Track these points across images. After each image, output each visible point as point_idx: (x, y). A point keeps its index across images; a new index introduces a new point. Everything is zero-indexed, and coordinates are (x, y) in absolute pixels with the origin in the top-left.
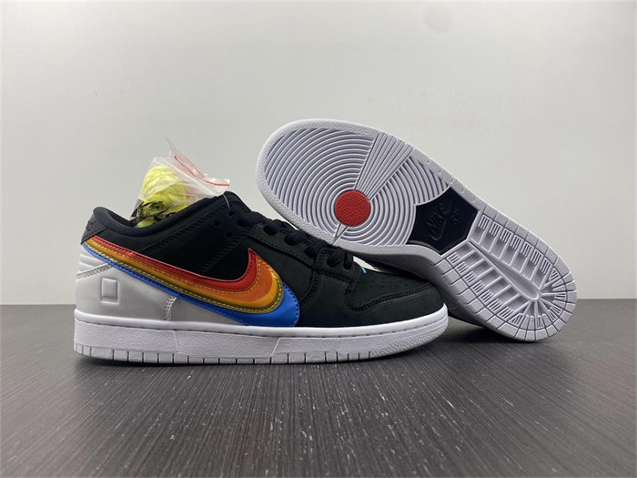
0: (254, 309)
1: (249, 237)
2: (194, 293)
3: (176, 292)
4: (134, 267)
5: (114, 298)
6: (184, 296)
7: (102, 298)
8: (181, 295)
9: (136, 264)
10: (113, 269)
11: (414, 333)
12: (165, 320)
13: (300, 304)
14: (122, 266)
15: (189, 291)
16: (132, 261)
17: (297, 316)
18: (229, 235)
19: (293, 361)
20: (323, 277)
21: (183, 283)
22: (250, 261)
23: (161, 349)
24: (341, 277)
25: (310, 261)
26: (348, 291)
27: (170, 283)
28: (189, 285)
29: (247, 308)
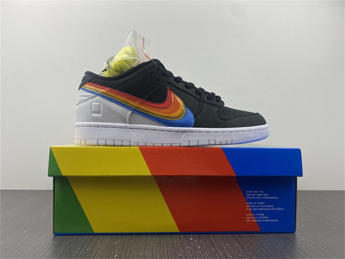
0: (171, 118)
1: (168, 82)
2: (140, 109)
3: (132, 108)
4: (109, 95)
5: (99, 112)
6: (135, 111)
7: (92, 113)
8: (134, 110)
9: (110, 94)
10: (98, 97)
11: (254, 133)
12: (125, 123)
13: (195, 116)
14: (103, 96)
15: (138, 108)
16: (108, 93)
17: (194, 122)
18: (158, 80)
19: (192, 144)
20: (205, 105)
21: (135, 104)
22: (168, 94)
23: (124, 138)
24: (215, 105)
25: (198, 97)
26: (218, 112)
27: (128, 103)
28: (139, 105)
29: (168, 117)
